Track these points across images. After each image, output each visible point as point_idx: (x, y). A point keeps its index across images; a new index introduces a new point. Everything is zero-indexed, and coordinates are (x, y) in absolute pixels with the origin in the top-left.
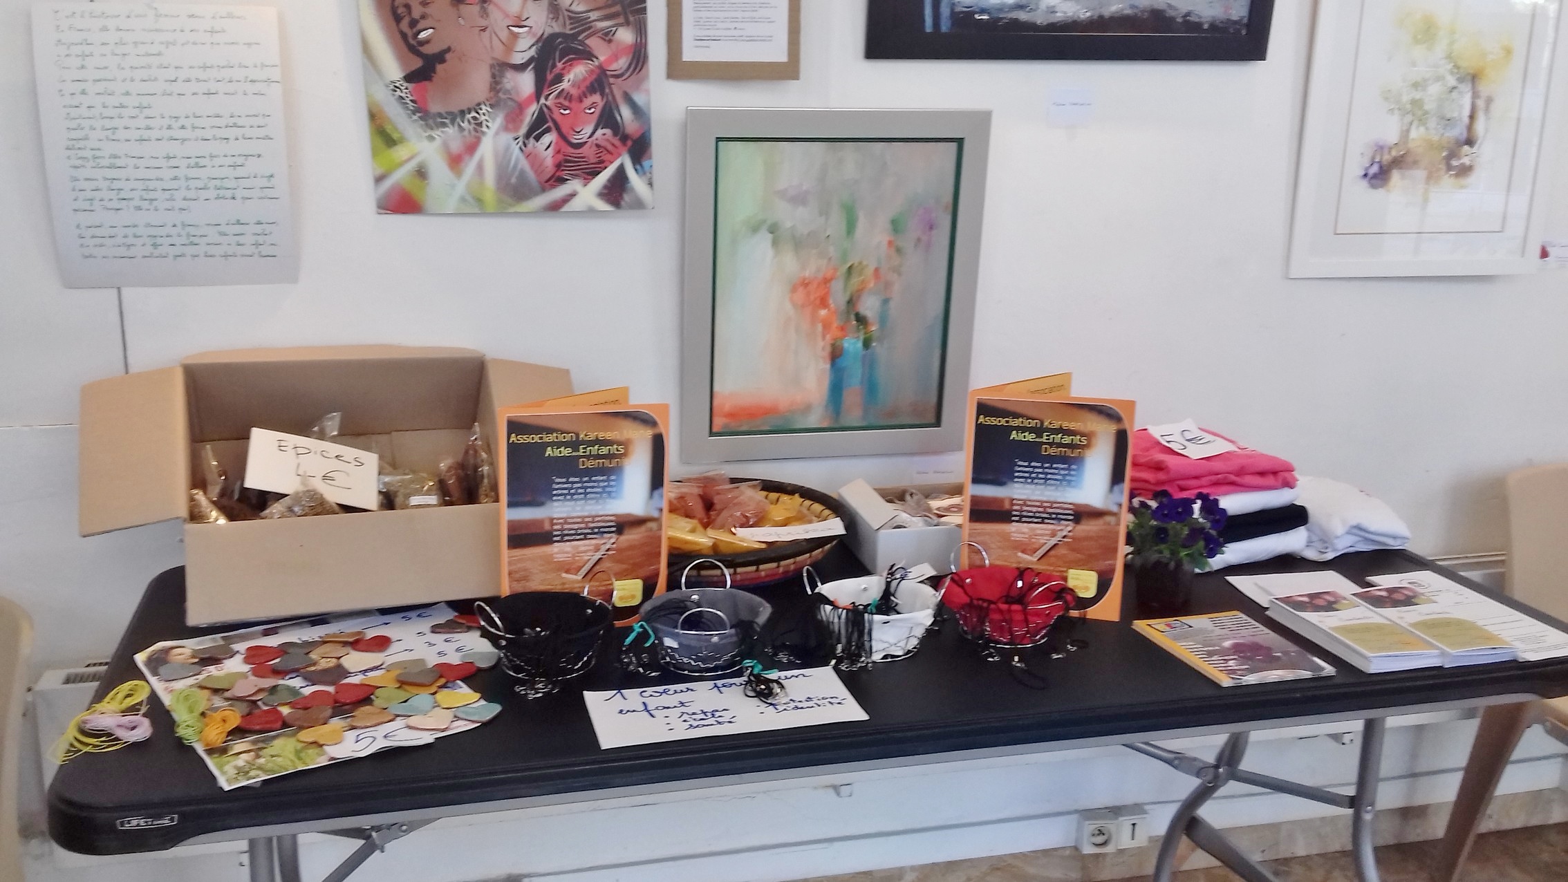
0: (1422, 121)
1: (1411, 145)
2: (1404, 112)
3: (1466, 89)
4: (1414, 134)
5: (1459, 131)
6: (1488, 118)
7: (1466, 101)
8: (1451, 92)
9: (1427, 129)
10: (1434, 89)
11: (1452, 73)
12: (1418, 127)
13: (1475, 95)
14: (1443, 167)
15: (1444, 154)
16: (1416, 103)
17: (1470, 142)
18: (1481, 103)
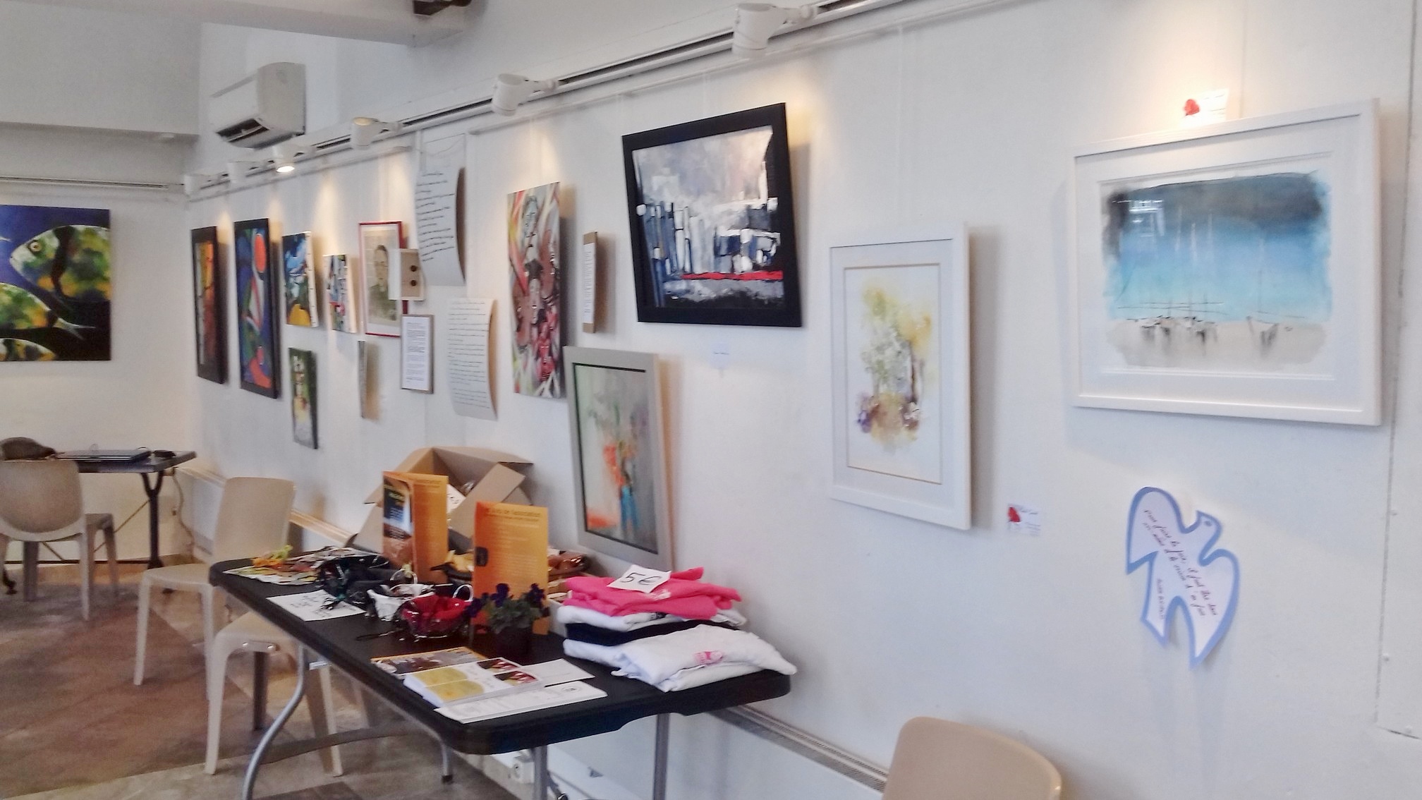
0: (885, 380)
1: (882, 398)
2: (875, 371)
3: (906, 352)
4: (883, 389)
5: (906, 390)
6: (923, 380)
7: (908, 364)
8: (898, 355)
9: (888, 386)
10: (889, 352)
11: (898, 340)
12: (883, 384)
13: (913, 360)
14: (900, 419)
15: (900, 408)
16: (880, 363)
17: (914, 399)
18: (917, 366)
